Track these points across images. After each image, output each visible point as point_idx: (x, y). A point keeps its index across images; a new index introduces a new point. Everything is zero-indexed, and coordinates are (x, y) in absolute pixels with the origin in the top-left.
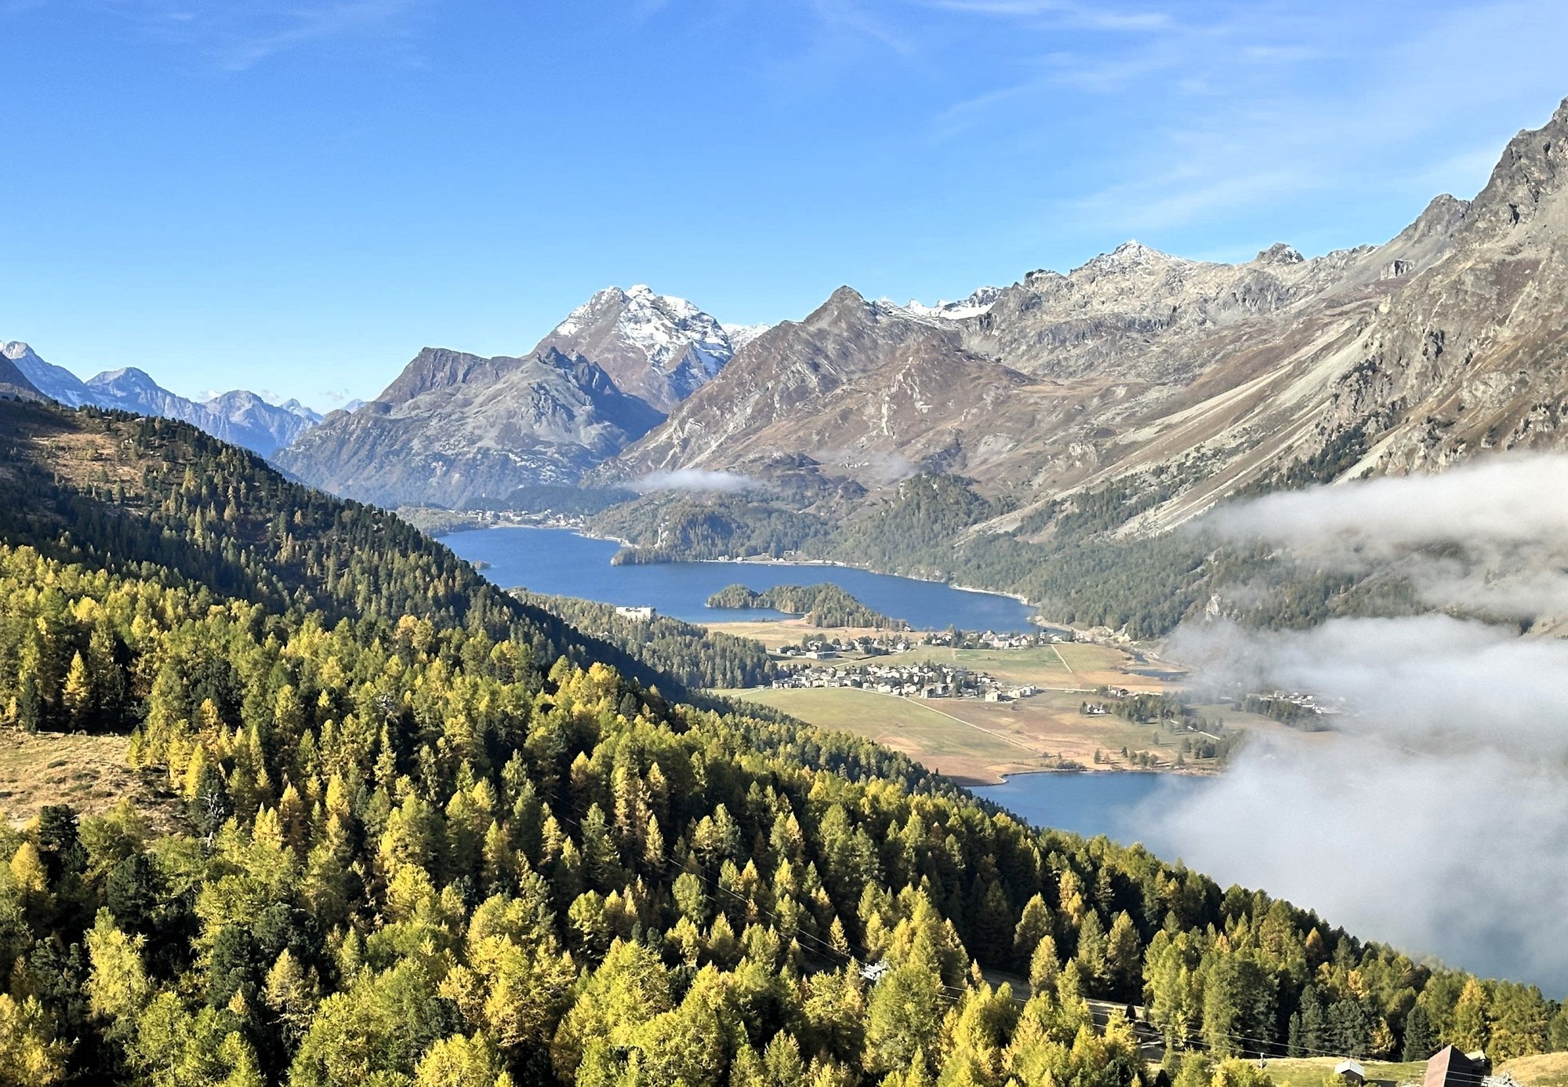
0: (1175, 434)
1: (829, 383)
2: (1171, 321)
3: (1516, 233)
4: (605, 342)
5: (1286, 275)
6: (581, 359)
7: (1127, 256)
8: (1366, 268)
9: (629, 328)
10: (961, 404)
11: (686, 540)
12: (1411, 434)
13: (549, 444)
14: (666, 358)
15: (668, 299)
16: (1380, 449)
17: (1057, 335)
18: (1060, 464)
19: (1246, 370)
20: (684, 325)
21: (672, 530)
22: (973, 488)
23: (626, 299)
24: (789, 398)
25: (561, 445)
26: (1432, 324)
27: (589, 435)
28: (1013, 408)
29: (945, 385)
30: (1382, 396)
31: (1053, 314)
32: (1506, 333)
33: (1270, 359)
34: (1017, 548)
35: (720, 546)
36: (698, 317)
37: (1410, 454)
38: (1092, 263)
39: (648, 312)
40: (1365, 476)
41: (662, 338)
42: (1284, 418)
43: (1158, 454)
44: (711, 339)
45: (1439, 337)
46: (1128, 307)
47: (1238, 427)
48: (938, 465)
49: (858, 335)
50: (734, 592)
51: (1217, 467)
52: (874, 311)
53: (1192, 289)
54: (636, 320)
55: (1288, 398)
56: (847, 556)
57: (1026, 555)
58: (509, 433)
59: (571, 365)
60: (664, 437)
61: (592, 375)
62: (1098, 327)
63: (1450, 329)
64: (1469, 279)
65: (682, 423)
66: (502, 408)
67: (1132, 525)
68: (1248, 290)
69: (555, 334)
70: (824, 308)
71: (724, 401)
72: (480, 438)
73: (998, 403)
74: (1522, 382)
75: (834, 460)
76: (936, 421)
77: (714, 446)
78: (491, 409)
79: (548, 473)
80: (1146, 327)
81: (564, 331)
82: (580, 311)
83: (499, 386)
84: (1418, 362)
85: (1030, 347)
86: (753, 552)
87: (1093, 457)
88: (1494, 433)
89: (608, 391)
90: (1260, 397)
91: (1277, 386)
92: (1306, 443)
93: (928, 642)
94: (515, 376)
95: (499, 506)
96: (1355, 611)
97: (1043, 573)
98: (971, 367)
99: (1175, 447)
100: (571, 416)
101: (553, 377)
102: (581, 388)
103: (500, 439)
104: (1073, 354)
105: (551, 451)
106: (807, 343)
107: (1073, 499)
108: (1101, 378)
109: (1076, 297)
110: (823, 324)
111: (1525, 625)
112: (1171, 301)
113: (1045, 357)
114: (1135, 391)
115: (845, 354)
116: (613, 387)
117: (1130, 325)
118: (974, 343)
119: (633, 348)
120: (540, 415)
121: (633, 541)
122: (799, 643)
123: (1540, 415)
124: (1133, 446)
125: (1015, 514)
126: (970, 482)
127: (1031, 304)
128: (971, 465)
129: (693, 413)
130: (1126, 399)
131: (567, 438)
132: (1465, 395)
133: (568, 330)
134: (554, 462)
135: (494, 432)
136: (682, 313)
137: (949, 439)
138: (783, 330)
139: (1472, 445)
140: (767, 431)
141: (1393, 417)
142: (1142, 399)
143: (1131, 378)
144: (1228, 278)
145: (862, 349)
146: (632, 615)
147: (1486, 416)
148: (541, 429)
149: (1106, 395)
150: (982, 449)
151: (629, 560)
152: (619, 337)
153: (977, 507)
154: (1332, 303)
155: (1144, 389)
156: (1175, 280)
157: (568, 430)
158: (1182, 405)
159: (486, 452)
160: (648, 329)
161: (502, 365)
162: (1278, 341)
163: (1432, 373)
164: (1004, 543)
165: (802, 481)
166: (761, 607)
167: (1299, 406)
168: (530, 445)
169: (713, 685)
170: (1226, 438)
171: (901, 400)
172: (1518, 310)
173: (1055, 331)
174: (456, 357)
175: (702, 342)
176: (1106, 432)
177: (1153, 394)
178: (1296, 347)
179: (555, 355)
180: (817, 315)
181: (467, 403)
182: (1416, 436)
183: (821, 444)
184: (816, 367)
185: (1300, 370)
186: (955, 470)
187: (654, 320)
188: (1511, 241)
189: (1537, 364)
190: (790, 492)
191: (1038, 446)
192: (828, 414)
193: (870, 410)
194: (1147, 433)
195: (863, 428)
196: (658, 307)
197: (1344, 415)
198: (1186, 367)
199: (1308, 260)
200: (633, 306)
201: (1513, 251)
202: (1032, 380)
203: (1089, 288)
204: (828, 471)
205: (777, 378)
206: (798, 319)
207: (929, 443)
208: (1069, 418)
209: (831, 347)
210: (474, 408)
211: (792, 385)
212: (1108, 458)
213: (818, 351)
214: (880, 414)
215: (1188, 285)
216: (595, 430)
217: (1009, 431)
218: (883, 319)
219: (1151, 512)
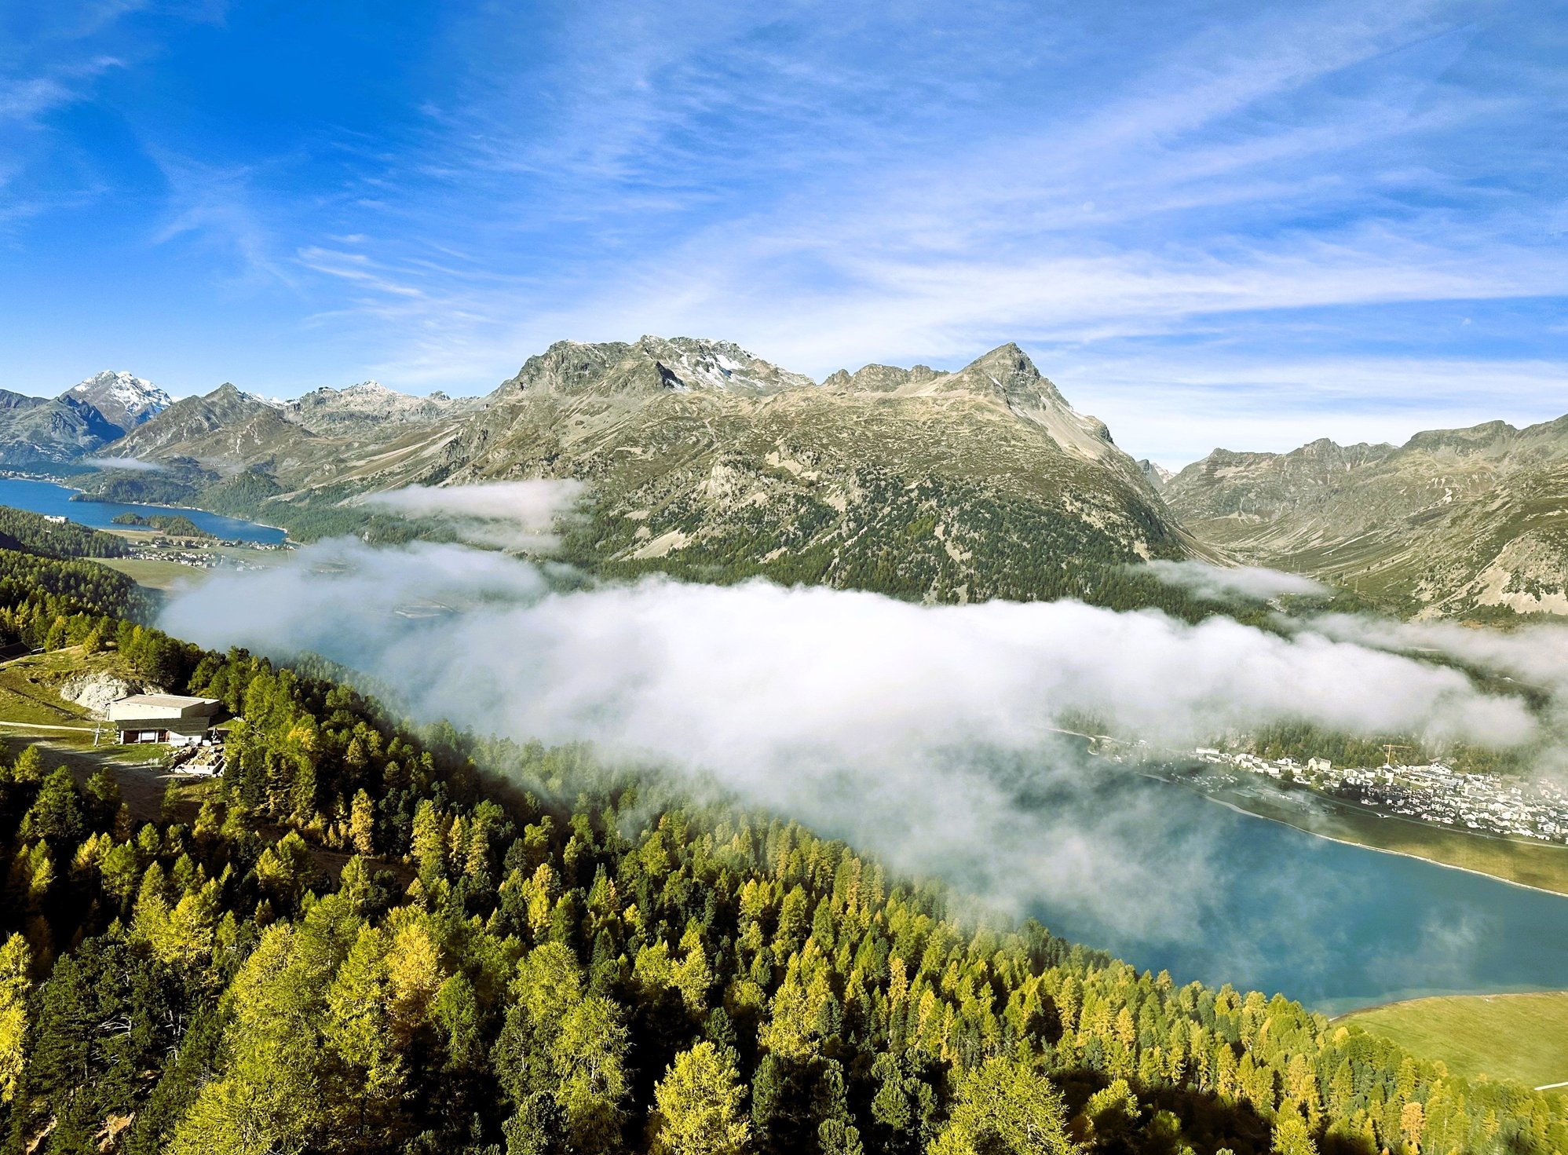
0: (375, 464)
1: (213, 426)
2: (387, 417)
3: (522, 394)
4: (102, 396)
5: (441, 404)
6: (84, 403)
7: (369, 387)
8: (475, 406)
9: (116, 392)
10: (278, 443)
11: (116, 493)
12: (467, 471)
13: (60, 443)
14: (136, 409)
15: (140, 380)
16: (454, 476)
17: (332, 417)
18: (319, 473)
19: (413, 441)
20: (148, 394)
21: (108, 487)
22: (275, 480)
23: (116, 377)
24: (191, 431)
25: (66, 444)
26: (484, 427)
27: (83, 441)
28: (303, 447)
29: (271, 433)
30: (460, 454)
31: (331, 407)
32: (510, 433)
33: (423, 437)
34: (288, 508)
35: (135, 496)
36: (157, 391)
37: (464, 479)
38: (352, 387)
39: (128, 385)
40: (444, 486)
41: (135, 399)
42: (423, 461)
43: (366, 472)
44: (163, 402)
45: (485, 433)
46: (367, 409)
47: (402, 464)
48: (261, 469)
49: (233, 406)
50: (128, 516)
51: (390, 479)
52: (243, 396)
53: (398, 405)
54: (121, 388)
55: (426, 453)
56: (203, 506)
57: (292, 511)
58: (35, 435)
59: (78, 405)
60: (121, 444)
61: (90, 412)
62: (351, 415)
63: (491, 430)
64: (500, 410)
65: (132, 439)
66: (32, 422)
67: (345, 502)
68: (424, 409)
69: (73, 389)
70: (216, 392)
71: (157, 430)
72: (18, 436)
73: (295, 443)
74: (513, 453)
75: (209, 461)
76: (264, 449)
77: (148, 450)
78: (26, 423)
79: (57, 457)
80: (375, 419)
81: (78, 389)
82: (89, 380)
83: (34, 411)
84: (475, 443)
85: (318, 421)
86: (154, 501)
87: (334, 471)
88: (499, 473)
89: (98, 420)
90: (415, 452)
91: (422, 448)
92: (427, 472)
93: (223, 544)
94: (43, 407)
95: (17, 469)
96: (428, 539)
97: (297, 520)
98: (285, 426)
99: (371, 470)
100: (74, 430)
101: (66, 410)
102: (82, 417)
103: (30, 438)
104: (339, 427)
105: (60, 446)
106: (205, 407)
107: (319, 489)
108: (348, 438)
109: (343, 401)
110: (215, 399)
111: (500, 549)
112: (388, 409)
113: (325, 426)
114: (362, 445)
115: (225, 414)
116: (101, 418)
117: (367, 417)
118: (290, 416)
119: (118, 402)
120: (55, 428)
121: (88, 491)
122: (150, 541)
123: (517, 467)
124: (354, 467)
125: (293, 494)
126: (274, 477)
127: (320, 402)
128: (279, 470)
129: (139, 434)
130: (358, 448)
131: (70, 441)
132: (490, 456)
133: (81, 388)
134: (61, 452)
135: (27, 434)
136: (148, 387)
137: (268, 458)
138: (193, 399)
139: (489, 477)
140: (177, 446)
141: (463, 463)
142: (365, 449)
143: (362, 440)
144: (415, 402)
145: (234, 413)
146: (54, 520)
147: (497, 466)
148: (55, 435)
149: (349, 446)
150: (285, 464)
151: (81, 499)
152: (110, 396)
153: (274, 487)
154: (455, 417)
155: (367, 445)
156: (391, 400)
157: (72, 437)
158: (381, 452)
159: (20, 443)
160: (126, 393)
161: (38, 401)
162: (429, 430)
163: (480, 447)
164: (283, 506)
165: (189, 471)
166: (143, 524)
167: (430, 457)
168: (48, 443)
169: (88, 555)
170: (396, 468)
171: (248, 438)
172: (515, 425)
173: (331, 415)
174: (11, 395)
175: (158, 404)
176: (343, 461)
177: (372, 448)
178: (436, 434)
179: (69, 400)
180: (212, 394)
181: (12, 417)
182: (468, 471)
183: (203, 455)
184: (208, 419)
185: (434, 442)
186: (270, 473)
187: (131, 390)
188: (520, 397)
189: (520, 447)
190: (181, 475)
191: (310, 465)
192: (209, 441)
193: (232, 441)
194: (362, 463)
195: (227, 449)
196: (134, 384)
197: (442, 461)
198: (388, 437)
199: (452, 399)
200: (120, 381)
201: (520, 401)
202: (315, 436)
203: (349, 398)
204: (204, 467)
205: (187, 422)
206: (202, 395)
207: (258, 459)
208: (329, 454)
209: (218, 411)
210: (16, 420)
211: (194, 426)
212: (340, 472)
213: (210, 411)
214: (236, 442)
215: (397, 403)
216: (88, 438)
217: (299, 457)
218: (247, 401)
219: (355, 497)
